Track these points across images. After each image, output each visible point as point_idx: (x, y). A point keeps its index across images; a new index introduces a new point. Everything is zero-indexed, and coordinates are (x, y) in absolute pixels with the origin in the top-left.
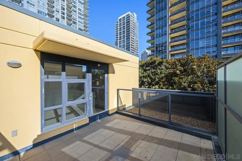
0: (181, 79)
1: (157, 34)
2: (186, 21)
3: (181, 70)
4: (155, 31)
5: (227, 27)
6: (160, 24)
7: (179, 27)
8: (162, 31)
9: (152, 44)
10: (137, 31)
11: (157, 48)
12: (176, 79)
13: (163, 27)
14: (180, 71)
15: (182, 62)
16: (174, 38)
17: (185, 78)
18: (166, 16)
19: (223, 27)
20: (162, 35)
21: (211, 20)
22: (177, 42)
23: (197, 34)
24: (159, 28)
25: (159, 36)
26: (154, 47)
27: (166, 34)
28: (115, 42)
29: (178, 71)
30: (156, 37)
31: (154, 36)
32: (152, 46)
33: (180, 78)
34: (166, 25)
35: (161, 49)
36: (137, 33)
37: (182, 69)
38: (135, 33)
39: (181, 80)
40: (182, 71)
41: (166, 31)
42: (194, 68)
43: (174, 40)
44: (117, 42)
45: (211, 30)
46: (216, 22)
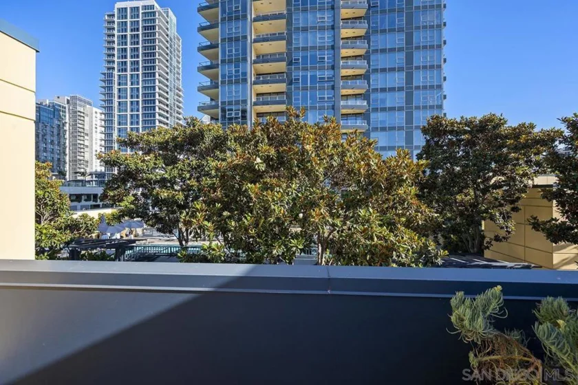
0: (267, 189)
1: (223, 76)
2: (284, 64)
3: (268, 156)
4: (220, 66)
5: (347, 96)
6: (230, 51)
7: (273, 73)
8: (237, 71)
9: (212, 100)
10: (178, 62)
11: (223, 110)
12: (252, 189)
13: (237, 60)
14: (267, 160)
15: (273, 135)
16: (263, 94)
17: (280, 186)
18: (245, 37)
19: (342, 96)
20: (237, 82)
21: (326, 76)
22: (268, 106)
23: (305, 99)
24: (230, 62)
25: (230, 82)
26: (216, 107)
27: (245, 80)
28: (104, 74)
29: (259, 160)
30: (223, 82)
31: (218, 79)
32: (213, 103)
33: (266, 187)
34: (245, 60)
35: (233, 115)
36: (179, 68)
37: (273, 152)
38: (171, 64)
39: (268, 195)
40: (272, 159)
41: (245, 74)
42: (308, 153)
43: (263, 99)
44: (111, 75)
45: (326, 96)
46: (332, 83)
